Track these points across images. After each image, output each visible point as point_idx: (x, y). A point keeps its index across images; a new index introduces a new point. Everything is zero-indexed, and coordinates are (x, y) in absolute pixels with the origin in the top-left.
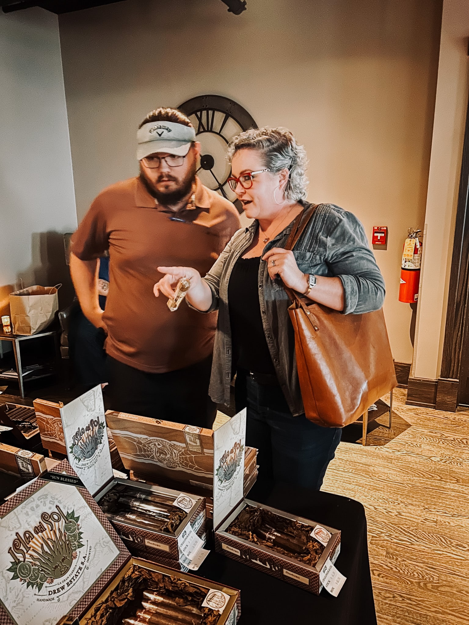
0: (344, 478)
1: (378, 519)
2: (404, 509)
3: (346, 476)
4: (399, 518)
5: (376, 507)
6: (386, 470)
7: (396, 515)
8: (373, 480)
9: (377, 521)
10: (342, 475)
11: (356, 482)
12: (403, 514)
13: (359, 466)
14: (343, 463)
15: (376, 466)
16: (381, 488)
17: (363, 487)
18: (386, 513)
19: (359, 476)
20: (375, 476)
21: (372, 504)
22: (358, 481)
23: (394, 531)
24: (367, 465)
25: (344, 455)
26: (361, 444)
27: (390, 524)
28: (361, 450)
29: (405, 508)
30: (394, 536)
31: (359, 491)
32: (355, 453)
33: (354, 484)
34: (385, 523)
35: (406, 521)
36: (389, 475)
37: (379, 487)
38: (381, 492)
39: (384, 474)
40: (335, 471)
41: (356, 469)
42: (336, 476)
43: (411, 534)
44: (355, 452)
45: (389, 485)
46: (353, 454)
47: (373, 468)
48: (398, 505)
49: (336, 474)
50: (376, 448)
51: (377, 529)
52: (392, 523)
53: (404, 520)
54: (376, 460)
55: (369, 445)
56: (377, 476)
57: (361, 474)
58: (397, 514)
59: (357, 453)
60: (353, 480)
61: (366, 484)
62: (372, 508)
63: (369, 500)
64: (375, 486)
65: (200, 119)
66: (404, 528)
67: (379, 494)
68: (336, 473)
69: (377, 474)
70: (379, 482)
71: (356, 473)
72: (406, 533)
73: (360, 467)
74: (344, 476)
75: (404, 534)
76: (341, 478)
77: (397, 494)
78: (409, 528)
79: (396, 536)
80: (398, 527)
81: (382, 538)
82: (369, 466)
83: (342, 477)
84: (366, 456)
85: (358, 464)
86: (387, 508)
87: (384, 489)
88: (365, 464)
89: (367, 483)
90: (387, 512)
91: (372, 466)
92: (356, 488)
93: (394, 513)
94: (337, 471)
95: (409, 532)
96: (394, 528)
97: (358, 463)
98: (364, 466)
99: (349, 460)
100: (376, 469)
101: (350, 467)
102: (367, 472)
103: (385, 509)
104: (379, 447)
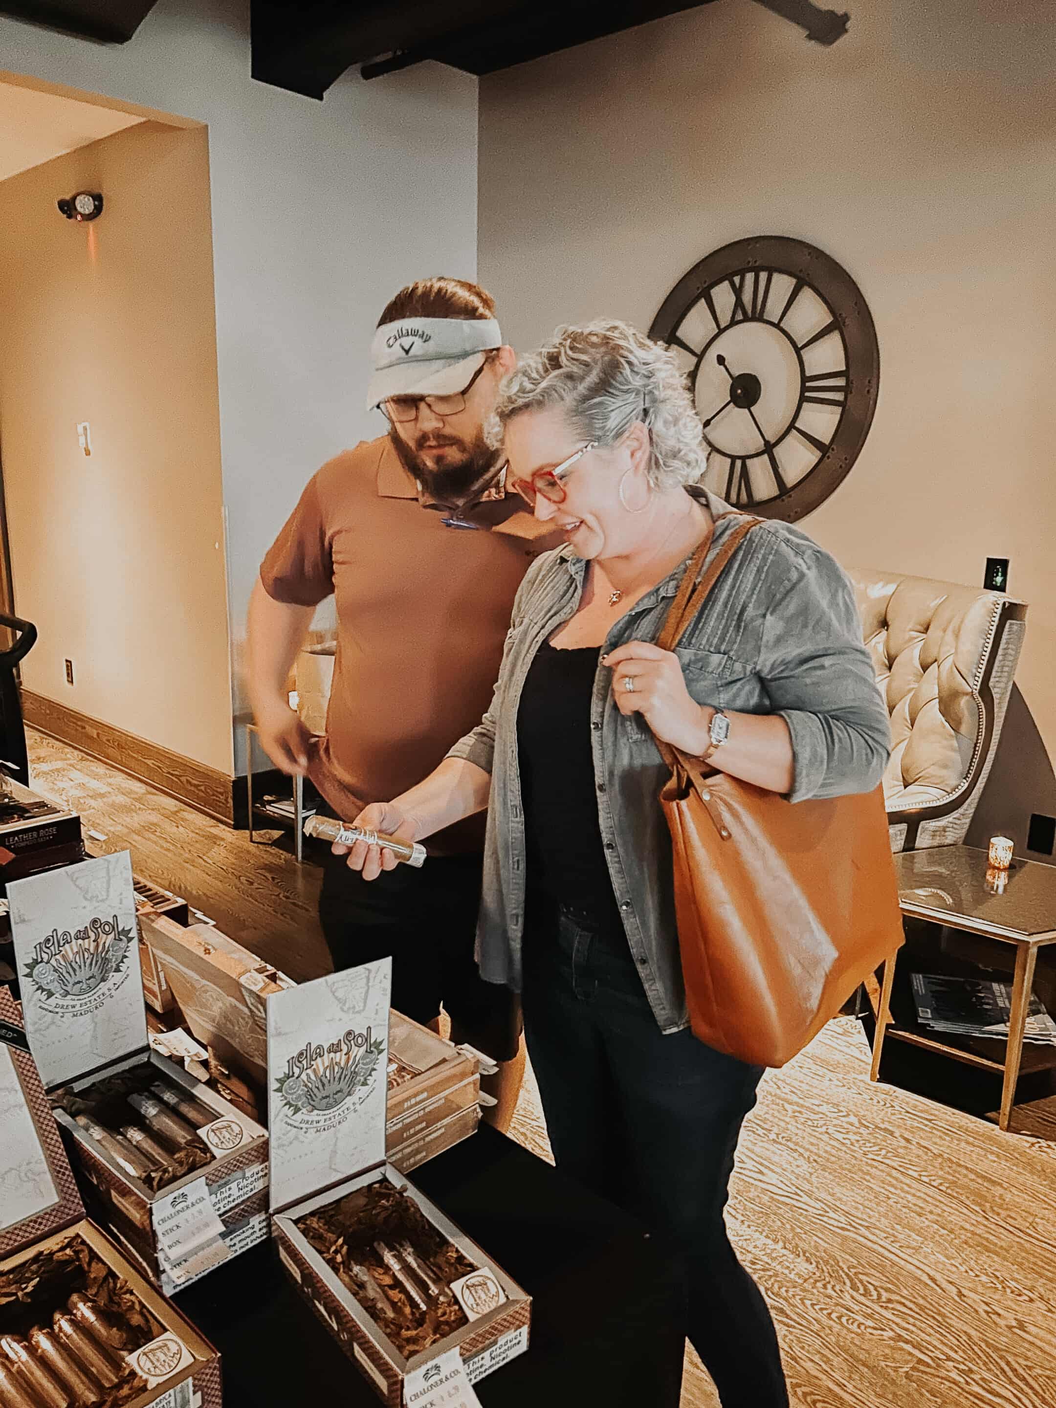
0: (910, 1197)
1: (954, 1322)
2: (1040, 1318)
3: (919, 1194)
4: (1015, 1337)
5: (964, 1291)
6: (1035, 1207)
7: (1010, 1327)
8: (986, 1223)
9: (949, 1327)
10: (910, 1187)
11: (939, 1215)
12: (1031, 1328)
13: (966, 1176)
14: (925, 1157)
15: (1013, 1190)
16: (1001, 1247)
17: (952, 1231)
18: (984, 1315)
19: (955, 1201)
20: (998, 1214)
21: (957, 1282)
22: (946, 1214)
23: (985, 1364)
24: (990, 1180)
25: (938, 1140)
26: (996, 1122)
27: (983, 1345)
28: (990, 1138)
29: (1044, 1316)
30: (977, 1377)
31: (937, 1238)
32: (968, 1143)
33: (930, 1217)
34: (970, 1337)
35: (1032, 1348)
36: (1037, 1220)
37: (995, 1245)
38: (996, 1258)
39: (1024, 1214)
40: (894, 1173)
41: (954, 1182)
42: (893, 1186)
43: (1027, 1384)
44: (971, 1140)
45: (1027, 1245)
46: (963, 1144)
47: (1001, 1191)
48: (1029, 1304)
49: (894, 1182)
50: (1033, 1144)
51: (940, 1346)
52: (988, 1344)
53: (1027, 1345)
54: (1020, 1173)
55: (1017, 1131)
56: (1004, 1213)
57: (963, 1198)
58: (1014, 1323)
59: (976, 1143)
60: (932, 1208)
61: (962, 1228)
62: (953, 1291)
63: (954, 1269)
64: (987, 1239)
65: (738, 292)
66: (1016, 1366)
67: (989, 1261)
68: (896, 1179)
69: (1007, 1209)
70: (1002, 1230)
71: (949, 1191)
72: (1015, 1380)
73: (966, 1180)
74: (913, 1191)
75: (1010, 1379)
76: (902, 1195)
77: (1037, 1273)
78: (1030, 1368)
79: (983, 1379)
80: (1002, 1357)
81: (943, 1373)
82: (994, 1183)
83: (908, 1193)
84: (998, 1156)
85: (965, 1172)
86: (995, 1303)
87: (1007, 1251)
88: (983, 1177)
89: (967, 1226)
90: (987, 1312)
91: (1000, 1185)
92: (931, 1230)
93: (1005, 1318)
94: (899, 1175)
95: (1024, 1379)
96: (988, 1356)
97: (967, 1168)
98: (980, 1181)
99: (946, 1156)
100: (1008, 1197)
101: (941, 1173)
102: (980, 1198)
103: (987, 1304)
104: (1043, 1143)
